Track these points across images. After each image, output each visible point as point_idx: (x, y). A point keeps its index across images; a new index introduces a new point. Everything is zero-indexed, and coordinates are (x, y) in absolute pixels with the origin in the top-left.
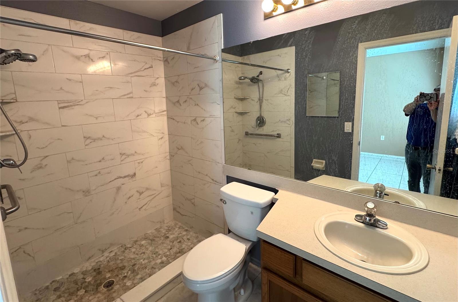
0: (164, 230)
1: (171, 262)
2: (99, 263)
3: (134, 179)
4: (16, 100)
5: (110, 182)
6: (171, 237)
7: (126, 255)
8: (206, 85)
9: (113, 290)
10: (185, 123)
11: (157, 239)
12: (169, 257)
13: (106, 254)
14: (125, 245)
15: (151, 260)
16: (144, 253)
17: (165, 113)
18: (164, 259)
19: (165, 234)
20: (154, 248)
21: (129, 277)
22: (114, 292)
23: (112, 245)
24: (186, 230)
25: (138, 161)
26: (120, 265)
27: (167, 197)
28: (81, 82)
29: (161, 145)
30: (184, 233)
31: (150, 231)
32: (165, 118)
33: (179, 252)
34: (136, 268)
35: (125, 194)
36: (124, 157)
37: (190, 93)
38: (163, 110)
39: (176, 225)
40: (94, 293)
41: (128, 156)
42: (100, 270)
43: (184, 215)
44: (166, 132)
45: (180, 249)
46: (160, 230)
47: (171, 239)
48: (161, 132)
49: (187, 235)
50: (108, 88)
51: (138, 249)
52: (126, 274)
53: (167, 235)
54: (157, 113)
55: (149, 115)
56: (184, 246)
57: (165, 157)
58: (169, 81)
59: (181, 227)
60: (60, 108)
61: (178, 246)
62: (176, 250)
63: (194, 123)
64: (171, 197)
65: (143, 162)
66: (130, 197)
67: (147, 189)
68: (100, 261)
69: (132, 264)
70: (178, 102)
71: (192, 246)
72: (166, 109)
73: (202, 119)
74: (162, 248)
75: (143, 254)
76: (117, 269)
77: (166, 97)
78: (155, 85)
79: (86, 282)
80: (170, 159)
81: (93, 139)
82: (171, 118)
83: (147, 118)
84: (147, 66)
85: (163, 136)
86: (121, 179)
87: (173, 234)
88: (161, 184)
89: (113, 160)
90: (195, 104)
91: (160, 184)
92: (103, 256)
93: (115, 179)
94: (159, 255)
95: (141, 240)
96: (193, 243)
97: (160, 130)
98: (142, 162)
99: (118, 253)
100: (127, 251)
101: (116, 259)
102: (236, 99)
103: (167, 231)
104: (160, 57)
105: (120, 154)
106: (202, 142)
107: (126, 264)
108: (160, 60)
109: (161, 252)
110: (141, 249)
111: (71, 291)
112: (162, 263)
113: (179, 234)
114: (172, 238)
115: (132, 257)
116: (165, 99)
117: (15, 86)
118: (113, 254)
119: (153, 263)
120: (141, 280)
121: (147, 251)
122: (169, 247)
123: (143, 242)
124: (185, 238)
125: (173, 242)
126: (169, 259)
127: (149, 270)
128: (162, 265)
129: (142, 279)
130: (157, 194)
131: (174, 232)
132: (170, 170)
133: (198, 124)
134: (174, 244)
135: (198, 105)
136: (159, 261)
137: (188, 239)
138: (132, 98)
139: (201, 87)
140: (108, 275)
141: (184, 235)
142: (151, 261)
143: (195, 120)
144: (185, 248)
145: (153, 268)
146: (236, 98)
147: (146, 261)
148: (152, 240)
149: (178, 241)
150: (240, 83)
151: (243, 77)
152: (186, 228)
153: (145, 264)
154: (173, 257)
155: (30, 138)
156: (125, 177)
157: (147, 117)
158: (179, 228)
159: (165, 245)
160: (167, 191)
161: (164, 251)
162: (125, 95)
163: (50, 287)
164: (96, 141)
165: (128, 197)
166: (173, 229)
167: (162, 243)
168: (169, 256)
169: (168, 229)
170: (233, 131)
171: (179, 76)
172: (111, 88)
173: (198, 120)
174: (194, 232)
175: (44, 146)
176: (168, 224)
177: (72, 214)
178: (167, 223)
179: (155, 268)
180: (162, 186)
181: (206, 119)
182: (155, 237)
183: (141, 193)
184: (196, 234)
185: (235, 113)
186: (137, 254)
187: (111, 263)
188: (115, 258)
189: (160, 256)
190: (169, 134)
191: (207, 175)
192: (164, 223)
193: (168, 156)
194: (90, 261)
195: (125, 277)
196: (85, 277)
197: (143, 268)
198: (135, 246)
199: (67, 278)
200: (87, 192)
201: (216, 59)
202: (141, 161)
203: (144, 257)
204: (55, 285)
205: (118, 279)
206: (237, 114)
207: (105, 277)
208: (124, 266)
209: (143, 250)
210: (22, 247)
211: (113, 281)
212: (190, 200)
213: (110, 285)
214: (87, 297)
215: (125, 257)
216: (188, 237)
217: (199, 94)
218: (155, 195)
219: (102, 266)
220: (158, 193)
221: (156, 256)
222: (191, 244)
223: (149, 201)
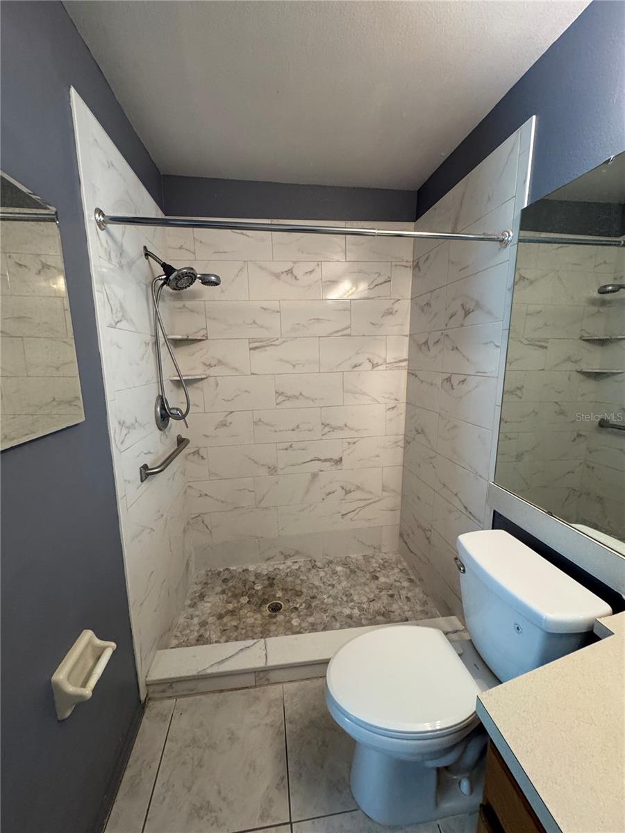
0: (376, 562)
1: (363, 626)
2: (277, 571)
3: (339, 467)
4: (207, 337)
5: (304, 463)
6: (382, 579)
7: (310, 576)
8: (478, 305)
9: (275, 620)
10: (432, 384)
11: (359, 573)
12: (364, 614)
13: (289, 563)
14: (315, 561)
15: (338, 603)
16: (333, 586)
17: (405, 364)
18: (356, 612)
19: (375, 571)
20: (349, 585)
21: (299, 612)
22: (275, 623)
23: (297, 553)
24: (411, 581)
25: (349, 440)
26: (298, 588)
27: (392, 510)
28: (278, 312)
29: (391, 420)
30: (406, 584)
31: (356, 556)
32: (404, 373)
33: (383, 615)
34: (313, 604)
35: (324, 487)
36: (327, 429)
37: (446, 325)
38: (403, 358)
39: (398, 562)
40: (255, 610)
41: (334, 429)
42: (275, 582)
43: (412, 552)
44: (403, 398)
45: (387, 608)
46: (370, 560)
47: (379, 583)
48: (393, 398)
49: (410, 590)
50: (313, 321)
51: (328, 576)
52: (298, 606)
53: (378, 575)
54: (389, 364)
55: (374, 366)
56: (395, 607)
57: (396, 442)
58: (416, 304)
59: (404, 571)
60: (251, 349)
61: (385, 601)
62: (380, 608)
63: (447, 386)
64: (398, 513)
65: (356, 444)
66: (330, 493)
67: (358, 488)
68: (279, 569)
69: (312, 595)
70: (426, 343)
71: (409, 614)
72: (407, 357)
73: (462, 378)
74: (361, 592)
75: (330, 588)
76: (292, 592)
77: (410, 335)
78: (391, 313)
79: (254, 589)
80: (405, 447)
81: (286, 397)
82: (413, 375)
83: (372, 370)
84: (382, 279)
85: (394, 405)
86: (320, 462)
87: (388, 577)
88: (383, 486)
89: (311, 431)
90: (453, 347)
91: (381, 486)
92: (284, 563)
93: (311, 461)
94: (352, 601)
95: (337, 564)
96: (413, 611)
97: (391, 394)
98: (354, 443)
99: (303, 569)
100: (313, 571)
101: (296, 576)
102: (584, 340)
103: (379, 567)
104: (407, 261)
105: (322, 424)
106: (455, 426)
107: (304, 590)
108: (406, 267)
109: (355, 598)
110: (331, 577)
111: (237, 592)
112: (350, 617)
113: (396, 581)
114: (382, 583)
115: (317, 583)
116: (407, 338)
117: (208, 320)
118: (295, 567)
119: (337, 609)
120: (310, 628)
121: (338, 586)
122: (372, 596)
123: (339, 569)
124: (403, 593)
125: (381, 590)
126: (363, 616)
127: (328, 619)
128: (349, 620)
129: (313, 628)
130: (374, 500)
131: (390, 573)
132: (402, 467)
133: (453, 389)
134: (381, 594)
135: (457, 348)
136: (347, 611)
137: (408, 598)
138: (349, 335)
139: (467, 309)
140: (279, 594)
141: (404, 587)
142: (336, 605)
143: (449, 380)
144: (396, 613)
145: (334, 617)
146: (585, 338)
147: (331, 601)
148: (353, 572)
149: (389, 593)
150: (604, 303)
151: (611, 285)
152: (412, 577)
153: (327, 605)
154: (370, 617)
155: (217, 386)
156: (326, 460)
157: (370, 369)
158: (401, 571)
159: (367, 589)
160: (392, 500)
161: (362, 598)
162: (338, 331)
163: (222, 574)
164: (290, 399)
165: (328, 491)
166: (390, 568)
167: (365, 584)
168: (364, 612)
169: (383, 565)
170: (562, 413)
171: (432, 291)
172: (318, 319)
173: (455, 380)
174: (424, 592)
175: (230, 399)
176: (385, 556)
177: (253, 493)
178: (385, 553)
179: (336, 620)
180: (383, 490)
181: (469, 378)
182: (358, 568)
183: (348, 492)
184: (425, 596)
185: (575, 373)
186: (324, 582)
187: (290, 579)
188: (295, 574)
189: (352, 603)
190: (407, 403)
191: (456, 495)
192: (380, 551)
193: (400, 441)
194: (268, 563)
195: (296, 609)
196: (257, 581)
197: (322, 608)
198: (325, 569)
199: (240, 573)
200: (273, 470)
201: (503, 239)
202: (355, 440)
203: (331, 592)
204: (226, 575)
205: (287, 607)
206: (582, 376)
207: (275, 594)
208: (301, 591)
209: (334, 580)
210: (202, 515)
211: (281, 605)
212: (424, 530)
213: (276, 609)
214: (246, 611)
215: (308, 579)
216: (410, 595)
217: (462, 326)
218: (370, 501)
219: (278, 577)
220: (377, 499)
221: (347, 601)
222: (409, 609)
223: (359, 507)
